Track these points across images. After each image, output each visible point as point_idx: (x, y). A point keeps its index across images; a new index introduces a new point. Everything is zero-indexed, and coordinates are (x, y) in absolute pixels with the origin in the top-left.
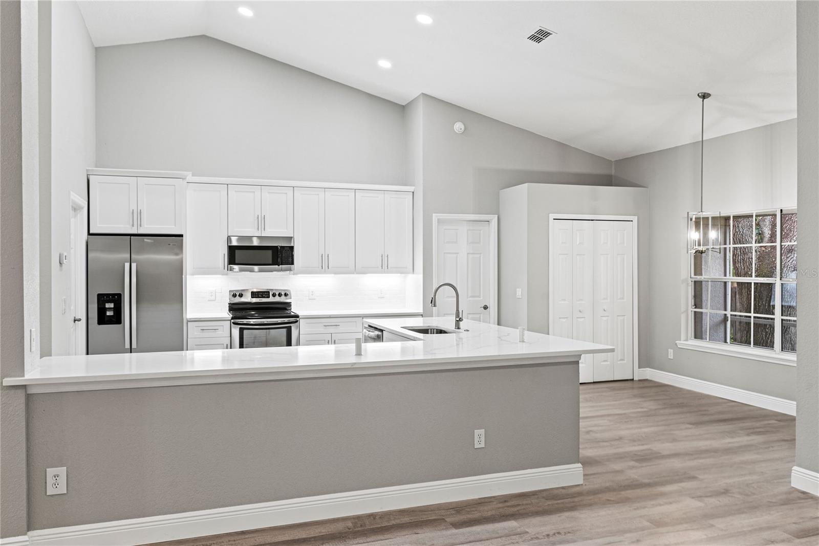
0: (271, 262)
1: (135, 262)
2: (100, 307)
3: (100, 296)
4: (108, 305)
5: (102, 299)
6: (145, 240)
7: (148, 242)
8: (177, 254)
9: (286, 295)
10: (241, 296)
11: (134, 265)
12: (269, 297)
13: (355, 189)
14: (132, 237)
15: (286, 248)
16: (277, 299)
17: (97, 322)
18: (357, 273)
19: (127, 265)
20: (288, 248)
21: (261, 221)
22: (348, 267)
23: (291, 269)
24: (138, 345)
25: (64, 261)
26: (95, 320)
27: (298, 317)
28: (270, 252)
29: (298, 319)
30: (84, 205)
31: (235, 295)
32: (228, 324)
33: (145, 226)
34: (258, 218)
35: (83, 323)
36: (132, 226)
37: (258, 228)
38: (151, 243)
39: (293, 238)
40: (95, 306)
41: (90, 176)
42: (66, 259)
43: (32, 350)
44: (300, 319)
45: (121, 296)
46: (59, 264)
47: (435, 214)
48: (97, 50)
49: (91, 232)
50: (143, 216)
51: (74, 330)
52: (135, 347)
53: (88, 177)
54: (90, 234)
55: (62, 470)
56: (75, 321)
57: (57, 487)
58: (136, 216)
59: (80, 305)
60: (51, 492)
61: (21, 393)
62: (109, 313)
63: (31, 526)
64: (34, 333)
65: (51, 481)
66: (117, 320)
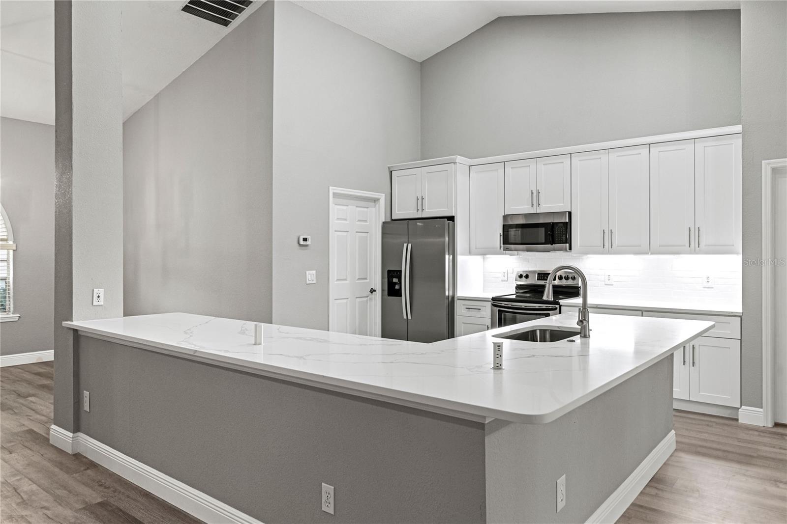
0: (544, 242)
1: (410, 243)
2: (390, 281)
3: (389, 272)
4: (395, 280)
5: (390, 274)
6: (418, 224)
7: (419, 225)
9: (573, 278)
10: (527, 277)
11: (410, 245)
13: (649, 144)
14: (409, 221)
15: (559, 224)
16: (563, 282)
18: (652, 254)
19: (405, 245)
20: (562, 224)
21: (536, 196)
22: (640, 246)
23: (570, 249)
24: (413, 317)
25: (302, 242)
26: (386, 293)
27: (558, 303)
28: (543, 229)
29: (558, 306)
30: (380, 197)
31: (521, 276)
32: (489, 304)
33: (427, 210)
34: (532, 193)
35: (378, 294)
36: (417, 211)
37: (533, 205)
38: (421, 225)
39: (570, 213)
40: (386, 280)
41: (393, 172)
42: (305, 240)
43: (94, 304)
44: (560, 306)
45: (401, 271)
46: (298, 245)
47: (765, 161)
48: (423, 64)
49: (393, 218)
50: (426, 202)
51: (371, 299)
52: (410, 317)
53: (391, 172)
54: (392, 220)
55: (88, 394)
56: (371, 291)
57: (86, 405)
58: (419, 202)
59: (377, 279)
60: (85, 408)
61: (72, 333)
62: (395, 287)
63: (78, 429)
64: (99, 291)
65: (85, 400)
66: (399, 293)
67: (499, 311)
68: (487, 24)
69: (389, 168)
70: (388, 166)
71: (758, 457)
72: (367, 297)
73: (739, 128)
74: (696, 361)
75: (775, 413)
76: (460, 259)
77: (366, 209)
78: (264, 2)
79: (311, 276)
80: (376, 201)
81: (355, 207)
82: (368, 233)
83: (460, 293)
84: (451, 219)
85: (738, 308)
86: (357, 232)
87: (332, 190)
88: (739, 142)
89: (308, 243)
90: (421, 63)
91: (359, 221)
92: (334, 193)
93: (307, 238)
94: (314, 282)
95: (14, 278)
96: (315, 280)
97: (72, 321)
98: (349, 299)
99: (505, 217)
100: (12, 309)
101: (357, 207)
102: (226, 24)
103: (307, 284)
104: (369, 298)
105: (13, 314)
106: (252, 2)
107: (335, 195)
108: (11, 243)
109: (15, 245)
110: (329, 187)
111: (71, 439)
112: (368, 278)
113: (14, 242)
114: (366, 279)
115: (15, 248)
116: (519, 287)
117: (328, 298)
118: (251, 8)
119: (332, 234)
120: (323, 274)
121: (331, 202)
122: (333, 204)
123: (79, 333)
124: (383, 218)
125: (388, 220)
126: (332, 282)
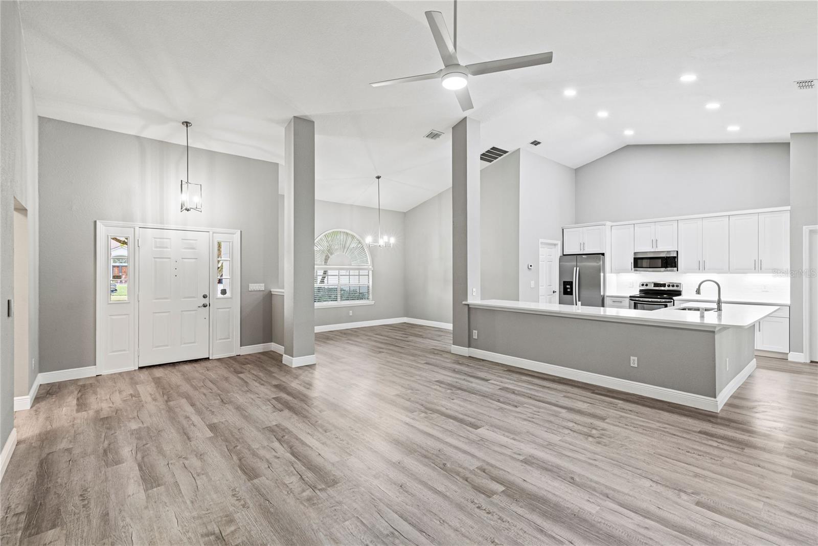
0: (660, 266)
2: (564, 287)
3: (564, 282)
4: (568, 286)
5: (565, 283)
6: (583, 256)
8: (598, 263)
9: (677, 286)
10: (647, 285)
11: (578, 268)
12: (665, 287)
13: (729, 216)
14: (577, 255)
15: (670, 258)
16: (671, 288)
17: (563, 294)
18: (731, 273)
19: (575, 268)
20: (672, 258)
21: (655, 242)
22: (724, 269)
23: (677, 270)
25: (530, 267)
27: (672, 299)
28: (660, 260)
29: (672, 300)
31: (643, 285)
32: (628, 300)
33: (587, 250)
34: (653, 241)
35: (557, 294)
36: (581, 250)
37: (653, 247)
38: (585, 258)
39: (677, 252)
40: (562, 287)
42: (531, 266)
43: (473, 295)
44: (674, 301)
45: (572, 282)
46: (528, 268)
47: (806, 226)
48: (576, 170)
50: (586, 245)
51: (553, 296)
53: (563, 230)
54: (564, 255)
55: (476, 332)
56: (554, 292)
57: (475, 337)
58: (582, 246)
59: (556, 286)
60: (474, 337)
61: (467, 306)
62: (569, 290)
63: (469, 346)
64: (474, 290)
65: (474, 334)
66: (571, 293)
67: (634, 303)
68: (619, 149)
69: (562, 227)
71: (804, 372)
73: (789, 208)
74: (761, 329)
75: (811, 356)
76: (608, 275)
77: (551, 250)
79: (533, 283)
80: (555, 245)
83: (607, 294)
84: (603, 254)
85: (788, 302)
86: (548, 261)
87: (541, 240)
88: (788, 214)
91: (548, 255)
95: (373, 284)
96: (534, 286)
97: (467, 301)
98: (545, 295)
99: (635, 253)
100: (372, 299)
101: (548, 249)
102: (490, 161)
103: (531, 288)
104: (551, 295)
105: (372, 301)
106: (508, 151)
107: (542, 243)
108: (370, 267)
109: (372, 268)
110: (539, 239)
113: (372, 266)
114: (551, 286)
115: (372, 270)
116: (641, 291)
117: (539, 295)
118: (507, 154)
119: (540, 262)
120: (537, 283)
121: (540, 247)
122: (541, 248)
123: (470, 306)
124: (560, 254)
125: (562, 255)
126: (540, 287)
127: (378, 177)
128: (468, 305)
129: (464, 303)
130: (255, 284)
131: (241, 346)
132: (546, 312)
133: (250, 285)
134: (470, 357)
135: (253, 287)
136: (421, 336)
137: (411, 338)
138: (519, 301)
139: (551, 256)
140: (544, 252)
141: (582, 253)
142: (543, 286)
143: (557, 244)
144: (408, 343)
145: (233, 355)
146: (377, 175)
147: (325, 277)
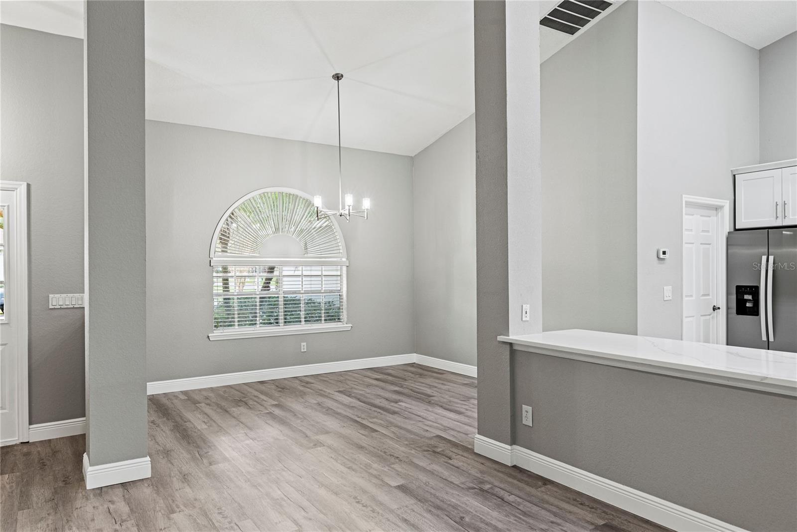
1: (772, 255)
2: (739, 298)
3: (738, 288)
4: (747, 297)
5: (741, 291)
6: (784, 232)
7: (787, 235)
11: (771, 258)
14: (769, 230)
17: (735, 312)
19: (764, 258)
24: (776, 339)
25: (662, 256)
26: (734, 310)
30: (723, 204)
33: (791, 217)
35: (723, 312)
36: (776, 219)
38: (790, 235)
40: (734, 297)
41: (736, 176)
43: (523, 320)
45: (758, 287)
46: (657, 258)
48: (762, 52)
49: (737, 228)
50: (789, 207)
51: (713, 318)
52: (771, 339)
53: (734, 176)
54: (736, 230)
55: (530, 409)
56: (714, 309)
57: (527, 420)
58: (780, 208)
59: (720, 295)
60: (524, 422)
61: (508, 347)
62: (748, 305)
63: (513, 441)
64: (526, 307)
65: (524, 414)
66: (755, 311)
69: (732, 171)
70: (732, 169)
72: (710, 315)
77: (708, 218)
78: (623, 3)
79: (668, 292)
80: (717, 208)
81: (699, 216)
82: (710, 244)
86: (701, 244)
87: (685, 198)
89: (667, 256)
90: (760, 50)
91: (703, 231)
92: (686, 202)
93: (665, 252)
94: (670, 298)
95: (348, 292)
96: (671, 296)
97: (509, 336)
98: (695, 317)
100: (346, 320)
101: (701, 216)
103: (664, 301)
104: (711, 316)
105: (346, 324)
106: (612, 4)
107: (689, 204)
108: (344, 259)
109: (348, 262)
110: (682, 195)
111: (510, 452)
112: (711, 294)
113: (347, 259)
114: (708, 295)
115: (348, 265)
117: (682, 316)
118: (609, 10)
119: (685, 246)
120: (678, 291)
121: (684, 212)
122: (686, 214)
123: (516, 348)
124: (727, 227)
125: (732, 230)
126: (685, 299)
127: (338, 77)
128: (511, 344)
129: (501, 338)
130: (64, 295)
131: (30, 423)
132: (698, 373)
133: (51, 296)
134: (515, 467)
135: (57, 300)
136: (426, 399)
137: (406, 404)
138: (636, 334)
139: (708, 231)
140: (692, 222)
141: (780, 224)
142: (691, 296)
143: (721, 207)
144: (390, 417)
145: (14, 443)
146: (334, 73)
147: (271, 279)
